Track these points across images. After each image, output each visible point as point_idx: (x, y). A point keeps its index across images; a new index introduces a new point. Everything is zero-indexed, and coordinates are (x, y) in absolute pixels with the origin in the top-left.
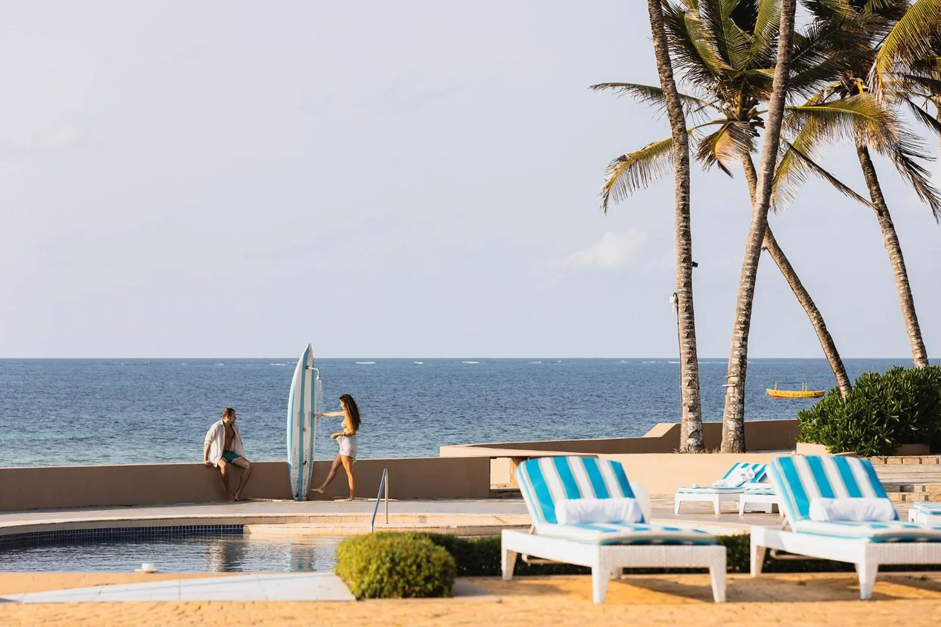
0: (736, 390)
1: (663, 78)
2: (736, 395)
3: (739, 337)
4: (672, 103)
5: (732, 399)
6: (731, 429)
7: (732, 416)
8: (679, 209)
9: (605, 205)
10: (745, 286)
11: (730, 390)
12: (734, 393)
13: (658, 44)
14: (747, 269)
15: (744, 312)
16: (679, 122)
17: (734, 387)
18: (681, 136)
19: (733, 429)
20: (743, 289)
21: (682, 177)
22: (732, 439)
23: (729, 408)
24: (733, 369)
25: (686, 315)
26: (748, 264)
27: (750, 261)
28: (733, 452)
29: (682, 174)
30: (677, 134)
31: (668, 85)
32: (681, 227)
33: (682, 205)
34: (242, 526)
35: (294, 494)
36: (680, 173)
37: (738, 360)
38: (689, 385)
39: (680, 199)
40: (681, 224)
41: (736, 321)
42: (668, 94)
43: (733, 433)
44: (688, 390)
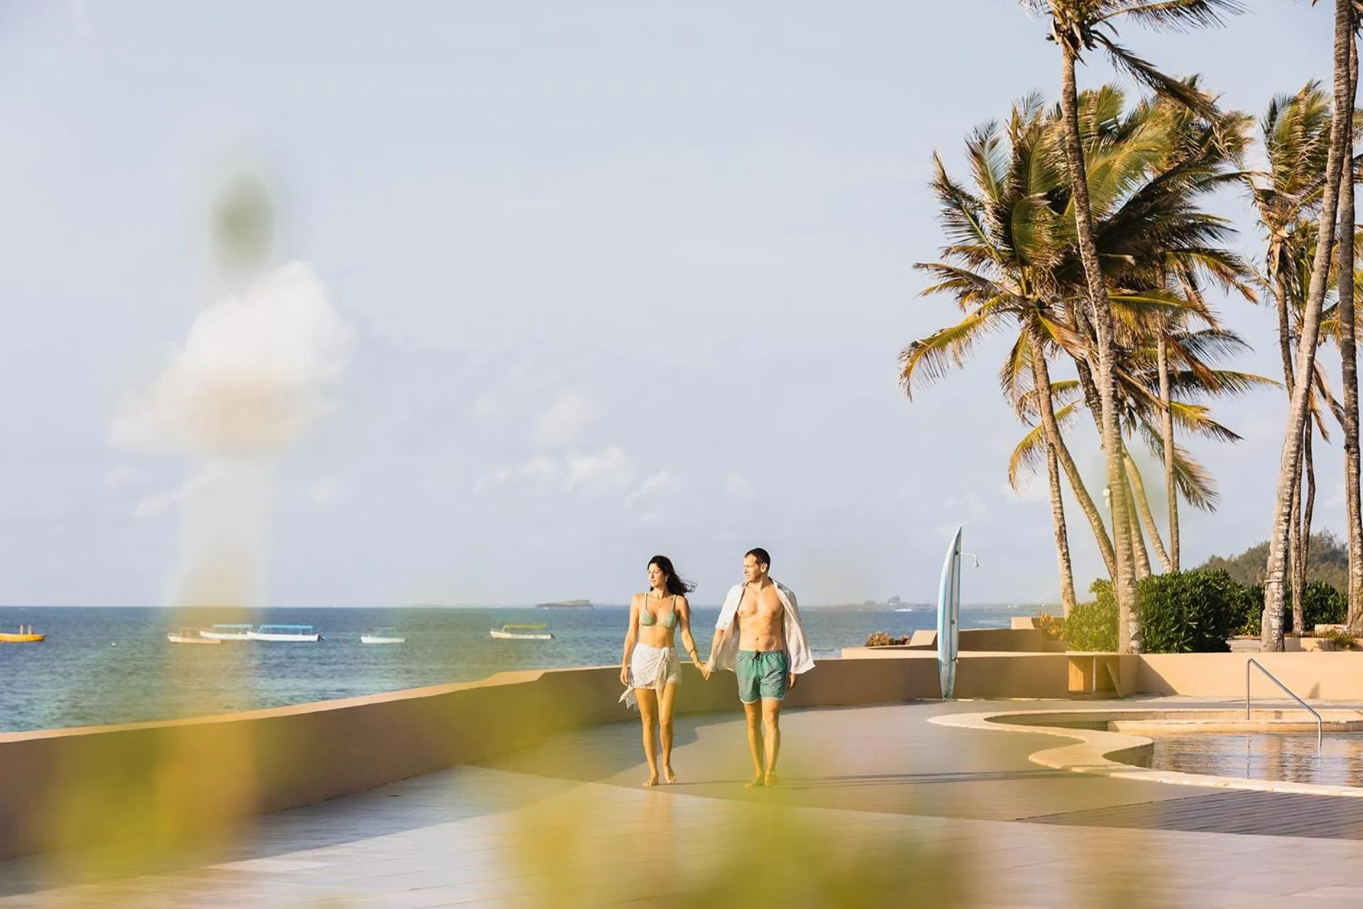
0: (1281, 586)
1: (1089, 256)
2: (1281, 591)
3: (1283, 530)
4: (1099, 283)
5: (1277, 596)
6: (1274, 627)
7: (1276, 614)
8: (1110, 395)
9: (909, 394)
10: (1289, 476)
11: (1274, 586)
12: (1278, 589)
13: (1084, 219)
14: (1291, 458)
15: (1288, 503)
16: (1105, 303)
17: (1278, 582)
18: (1108, 319)
19: (1277, 627)
20: (1287, 479)
21: (1111, 361)
22: (1276, 638)
23: (1272, 605)
24: (1278, 564)
25: (1122, 509)
26: (1292, 452)
27: (1294, 449)
28: (1277, 651)
29: (1111, 359)
30: (1104, 316)
31: (1094, 263)
32: (1113, 414)
33: (1113, 391)
34: (1107, 722)
35: (944, 694)
36: (1108, 358)
37: (1282, 553)
38: (1129, 584)
39: (1110, 385)
40: (1113, 412)
41: (1279, 512)
42: (1095, 273)
43: (1277, 632)
44: (1129, 589)
